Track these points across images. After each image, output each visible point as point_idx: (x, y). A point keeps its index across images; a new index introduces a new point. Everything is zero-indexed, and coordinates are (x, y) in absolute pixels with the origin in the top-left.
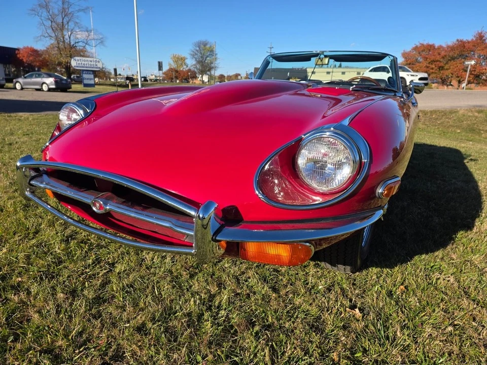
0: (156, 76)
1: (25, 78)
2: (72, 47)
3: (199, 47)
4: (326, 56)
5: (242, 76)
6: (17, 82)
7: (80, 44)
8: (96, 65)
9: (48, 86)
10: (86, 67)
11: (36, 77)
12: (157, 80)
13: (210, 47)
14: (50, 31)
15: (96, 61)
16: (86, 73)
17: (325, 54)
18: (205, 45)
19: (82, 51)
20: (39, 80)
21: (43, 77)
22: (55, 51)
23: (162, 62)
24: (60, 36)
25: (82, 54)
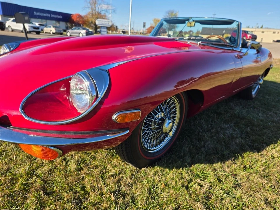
0: (143, 31)
1: (72, 30)
2: (99, 14)
3: (169, 14)
4: (193, 21)
5: (193, 32)
6: (68, 32)
7: (103, 12)
8: (109, 24)
9: (82, 34)
10: (103, 25)
11: (77, 29)
12: (144, 33)
13: (175, 14)
14: (89, 5)
15: (108, 22)
16: (103, 28)
17: (194, 19)
18: (172, 12)
19: (103, 16)
20: (78, 31)
21: (81, 30)
22: (90, 16)
23: (145, 23)
24: (93, 7)
25: (104, 17)
